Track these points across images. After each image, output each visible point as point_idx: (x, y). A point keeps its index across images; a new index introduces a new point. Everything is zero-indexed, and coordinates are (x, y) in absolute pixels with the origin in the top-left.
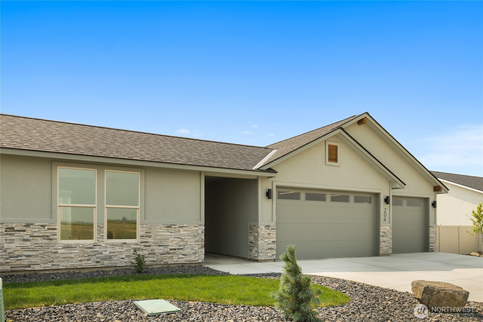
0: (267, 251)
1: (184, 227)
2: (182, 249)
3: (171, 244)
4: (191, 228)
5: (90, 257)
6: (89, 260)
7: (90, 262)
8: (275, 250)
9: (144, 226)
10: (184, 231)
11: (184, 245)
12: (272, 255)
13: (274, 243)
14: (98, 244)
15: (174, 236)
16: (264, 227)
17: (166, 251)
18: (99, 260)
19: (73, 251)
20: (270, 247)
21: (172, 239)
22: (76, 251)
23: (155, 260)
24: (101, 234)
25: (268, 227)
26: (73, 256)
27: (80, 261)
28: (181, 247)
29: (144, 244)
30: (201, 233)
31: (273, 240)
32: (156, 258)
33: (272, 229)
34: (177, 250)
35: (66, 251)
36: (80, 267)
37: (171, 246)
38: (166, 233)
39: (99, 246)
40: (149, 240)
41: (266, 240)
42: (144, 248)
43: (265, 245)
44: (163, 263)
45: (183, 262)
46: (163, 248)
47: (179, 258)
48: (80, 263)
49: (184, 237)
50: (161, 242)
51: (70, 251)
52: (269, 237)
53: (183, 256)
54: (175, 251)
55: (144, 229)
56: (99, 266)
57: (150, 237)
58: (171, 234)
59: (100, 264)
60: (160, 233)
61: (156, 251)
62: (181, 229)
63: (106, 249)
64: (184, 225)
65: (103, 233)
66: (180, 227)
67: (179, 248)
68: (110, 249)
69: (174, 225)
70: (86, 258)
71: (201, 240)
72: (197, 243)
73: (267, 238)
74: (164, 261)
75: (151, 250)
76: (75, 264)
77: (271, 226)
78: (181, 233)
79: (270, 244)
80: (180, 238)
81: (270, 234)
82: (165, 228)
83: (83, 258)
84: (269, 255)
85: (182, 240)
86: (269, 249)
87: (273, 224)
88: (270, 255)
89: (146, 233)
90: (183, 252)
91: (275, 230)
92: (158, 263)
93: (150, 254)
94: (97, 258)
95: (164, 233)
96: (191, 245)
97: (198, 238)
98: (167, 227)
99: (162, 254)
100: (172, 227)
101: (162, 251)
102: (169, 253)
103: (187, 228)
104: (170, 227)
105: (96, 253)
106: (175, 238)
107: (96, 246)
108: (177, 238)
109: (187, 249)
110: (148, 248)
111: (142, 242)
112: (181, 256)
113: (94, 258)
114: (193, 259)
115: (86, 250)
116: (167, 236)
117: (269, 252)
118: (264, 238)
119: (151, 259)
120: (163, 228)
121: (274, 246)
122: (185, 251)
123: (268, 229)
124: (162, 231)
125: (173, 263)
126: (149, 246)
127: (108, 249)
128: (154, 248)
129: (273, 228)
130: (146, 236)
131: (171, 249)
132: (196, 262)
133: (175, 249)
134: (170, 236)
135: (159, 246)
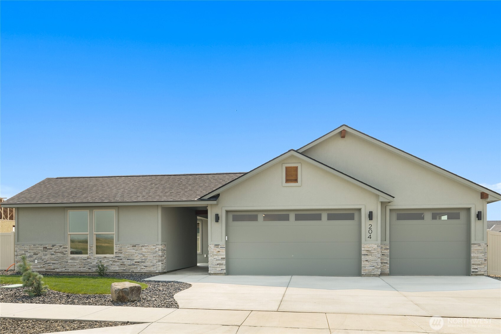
0: (216, 266)
1: (145, 246)
2: (144, 262)
3: (136, 258)
4: (150, 247)
5: (85, 265)
6: (85, 267)
7: (85, 268)
8: (225, 265)
9: (118, 246)
10: (145, 249)
11: (145, 259)
12: (221, 269)
13: (224, 259)
14: (89, 257)
15: (138, 253)
16: (214, 246)
17: (132, 263)
18: (90, 267)
19: (76, 262)
20: (219, 262)
21: (136, 255)
22: (77, 262)
23: (125, 269)
24: (91, 251)
25: (217, 246)
26: (75, 264)
27: (79, 267)
28: (143, 261)
29: (117, 258)
30: (158, 250)
31: (223, 257)
32: (125, 268)
33: (221, 248)
34: (140, 263)
35: (73, 261)
36: (80, 271)
37: (136, 259)
38: (132, 250)
39: (90, 258)
40: (120, 255)
41: (216, 257)
42: (117, 261)
43: (214, 261)
44: (131, 272)
45: (144, 272)
46: (130, 261)
47: (142, 268)
48: (79, 269)
49: (145, 254)
50: (129, 257)
51: (74, 261)
52: (218, 254)
53: (145, 267)
54: (139, 264)
55: (118, 248)
56: (90, 271)
57: (121, 253)
58: (136, 251)
59: (91, 270)
60: (128, 251)
61: (125, 263)
62: (143, 248)
63: (94, 261)
64: (145, 245)
65: (93, 250)
66: (142, 246)
67: (141, 261)
68: (97, 261)
69: (138, 245)
70: (83, 266)
71: (158, 256)
72: (155, 258)
73: (217, 255)
74: (131, 270)
75: (122, 262)
76: (77, 269)
77: (220, 245)
78: (143, 250)
79: (219, 260)
80: (142, 254)
81: (219, 251)
82: (132, 247)
83: (81, 266)
84: (218, 269)
85: (144, 255)
86: (218, 264)
87: (223, 243)
88: (220, 269)
89: (119, 250)
90: (144, 264)
91: (225, 249)
92: (127, 271)
93: (121, 265)
94: (89, 266)
95: (132, 251)
96: (150, 259)
97: (156, 254)
98: (132, 246)
99: (129, 265)
100: (136, 246)
101: (129, 263)
102: (134, 265)
103: (148, 247)
104: (135, 246)
105: (88, 263)
106: (139, 254)
107: (89, 258)
108: (140, 254)
109: (148, 262)
110: (120, 260)
111: (116, 257)
112: (143, 267)
113: (87, 266)
114: (152, 270)
115: (83, 261)
116: (133, 253)
117: (218, 267)
118: (213, 255)
119: (122, 268)
120: (130, 247)
121: (224, 262)
122: (146, 264)
123: (217, 247)
124: (130, 249)
125: (137, 272)
126: (121, 259)
127: (95, 261)
128: (124, 261)
129: (222, 246)
130: (119, 253)
131: (136, 262)
132: (154, 272)
133: (139, 262)
134: (135, 253)
135: (128, 259)
